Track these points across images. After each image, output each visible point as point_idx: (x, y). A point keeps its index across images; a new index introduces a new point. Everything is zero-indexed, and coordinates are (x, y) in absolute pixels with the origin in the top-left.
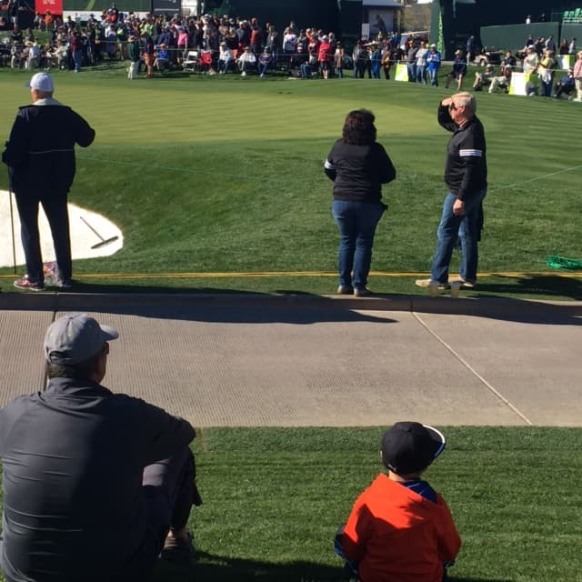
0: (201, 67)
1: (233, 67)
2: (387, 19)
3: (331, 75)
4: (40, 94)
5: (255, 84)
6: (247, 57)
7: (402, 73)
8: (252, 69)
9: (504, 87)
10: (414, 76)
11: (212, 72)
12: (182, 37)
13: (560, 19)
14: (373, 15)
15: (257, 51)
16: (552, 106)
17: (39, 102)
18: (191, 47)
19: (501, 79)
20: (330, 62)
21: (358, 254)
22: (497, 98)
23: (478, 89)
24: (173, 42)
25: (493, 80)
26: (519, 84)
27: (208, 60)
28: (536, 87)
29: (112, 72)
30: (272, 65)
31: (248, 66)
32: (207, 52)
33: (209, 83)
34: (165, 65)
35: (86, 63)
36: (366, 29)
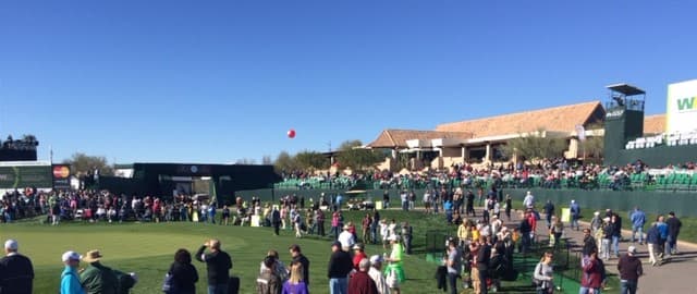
0: (85, 218)
1: (104, 217)
2: (186, 187)
3: (160, 221)
4: (10, 250)
5: (116, 226)
6: (111, 212)
7: (195, 217)
8: (115, 218)
9: (249, 222)
11: (91, 221)
12: (73, 203)
13: (273, 187)
14: (178, 187)
17: (10, 254)
18: (78, 208)
19: (247, 219)
22: (247, 228)
23: (235, 224)
24: (67, 204)
25: (243, 219)
27: (89, 214)
28: (266, 223)
29: (32, 223)
30: (126, 215)
32: (88, 210)
33: (90, 227)
35: (14, 219)
36: (175, 193)
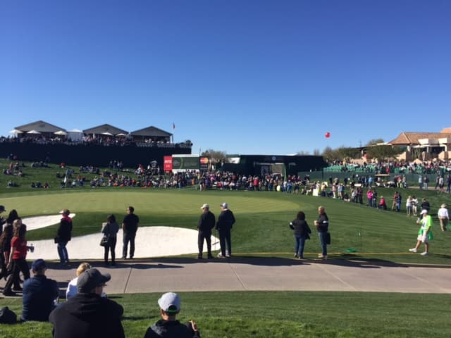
1: (227, 187)
2: (267, 169)
3: (257, 190)
5: (234, 192)
6: (232, 184)
8: (234, 188)
9: (311, 193)
10: (282, 189)
11: (221, 189)
13: (323, 170)
14: (262, 168)
15: (235, 183)
16: (325, 199)
19: (310, 191)
20: (257, 186)
21: (300, 247)
22: (310, 197)
23: (303, 194)
24: (209, 179)
25: (307, 191)
26: (316, 192)
28: (322, 194)
30: (240, 186)
31: (233, 187)
33: (220, 192)
34: (207, 187)
35: (182, 186)
36: (261, 172)
